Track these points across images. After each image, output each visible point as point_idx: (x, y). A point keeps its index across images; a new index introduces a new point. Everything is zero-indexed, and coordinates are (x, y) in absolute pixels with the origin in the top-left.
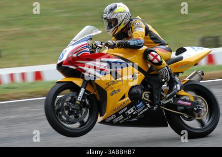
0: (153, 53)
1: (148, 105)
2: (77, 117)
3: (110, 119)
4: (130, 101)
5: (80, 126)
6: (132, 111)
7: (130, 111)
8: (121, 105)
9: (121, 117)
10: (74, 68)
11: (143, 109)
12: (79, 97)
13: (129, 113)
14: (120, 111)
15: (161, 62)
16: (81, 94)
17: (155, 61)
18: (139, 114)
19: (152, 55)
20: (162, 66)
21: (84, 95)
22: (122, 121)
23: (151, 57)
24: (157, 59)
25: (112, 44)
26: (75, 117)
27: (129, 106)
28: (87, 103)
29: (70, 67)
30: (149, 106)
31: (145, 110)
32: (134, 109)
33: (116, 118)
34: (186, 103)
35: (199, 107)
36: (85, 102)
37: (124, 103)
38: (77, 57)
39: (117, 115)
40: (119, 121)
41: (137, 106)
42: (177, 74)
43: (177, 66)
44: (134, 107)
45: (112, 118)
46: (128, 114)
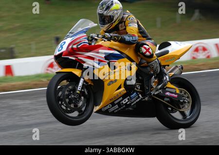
0: (145, 46)
1: (140, 95)
2: (76, 106)
3: (106, 108)
4: (125, 92)
5: (79, 115)
6: (127, 101)
7: (125, 101)
8: (117, 95)
9: (117, 106)
10: (74, 58)
11: (136, 99)
12: (79, 87)
13: (124, 103)
14: (115, 101)
15: (153, 55)
16: (81, 84)
17: (148, 54)
18: (132, 104)
19: (145, 48)
20: (154, 59)
21: (83, 85)
22: (116, 111)
23: (144, 50)
24: (149, 52)
25: (110, 36)
26: (74, 106)
27: (124, 96)
28: (86, 93)
29: (70, 58)
30: (141, 97)
31: (138, 100)
32: (128, 99)
33: (112, 107)
34: (173, 95)
35: (184, 99)
36: (84, 92)
37: (120, 93)
38: (77, 48)
39: (113, 104)
40: (114, 111)
41: (131, 96)
42: (164, 66)
43: (164, 59)
44: (128, 97)
45: (108, 107)
46: (122, 103)
